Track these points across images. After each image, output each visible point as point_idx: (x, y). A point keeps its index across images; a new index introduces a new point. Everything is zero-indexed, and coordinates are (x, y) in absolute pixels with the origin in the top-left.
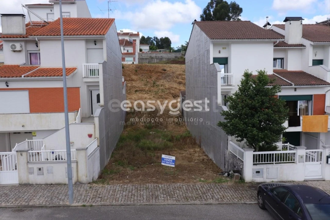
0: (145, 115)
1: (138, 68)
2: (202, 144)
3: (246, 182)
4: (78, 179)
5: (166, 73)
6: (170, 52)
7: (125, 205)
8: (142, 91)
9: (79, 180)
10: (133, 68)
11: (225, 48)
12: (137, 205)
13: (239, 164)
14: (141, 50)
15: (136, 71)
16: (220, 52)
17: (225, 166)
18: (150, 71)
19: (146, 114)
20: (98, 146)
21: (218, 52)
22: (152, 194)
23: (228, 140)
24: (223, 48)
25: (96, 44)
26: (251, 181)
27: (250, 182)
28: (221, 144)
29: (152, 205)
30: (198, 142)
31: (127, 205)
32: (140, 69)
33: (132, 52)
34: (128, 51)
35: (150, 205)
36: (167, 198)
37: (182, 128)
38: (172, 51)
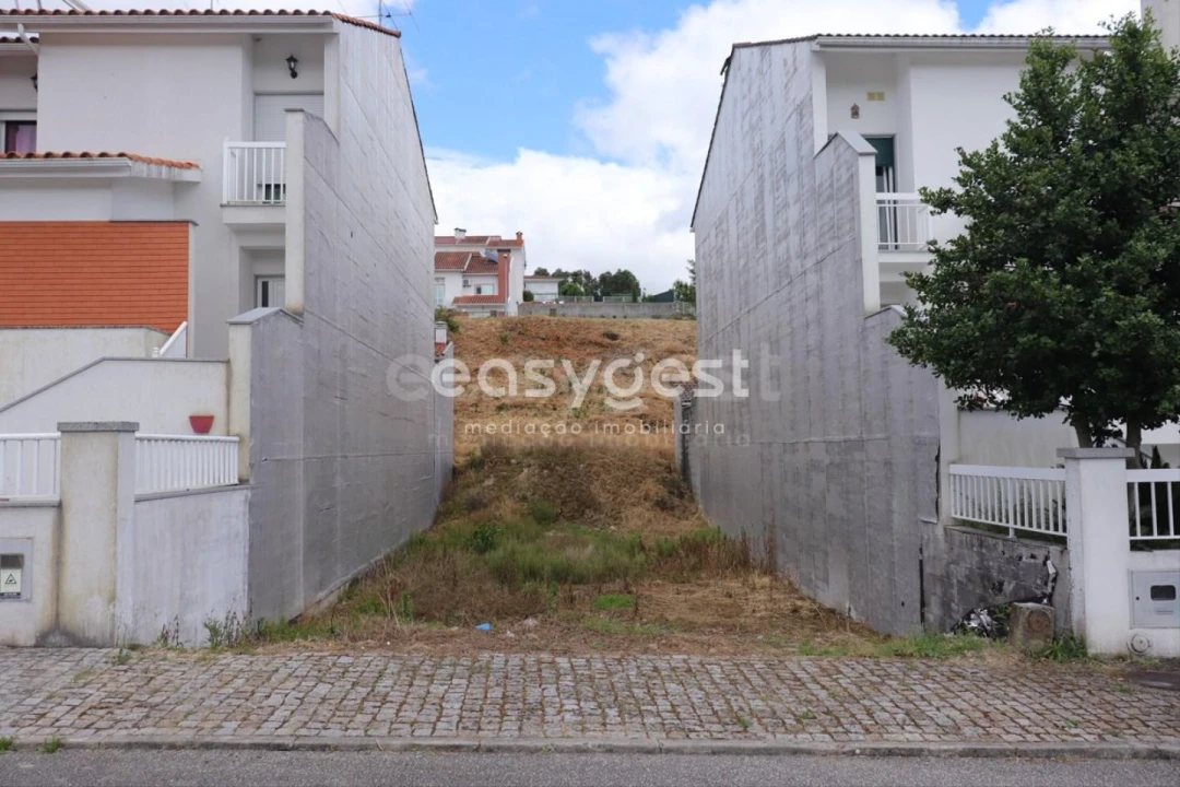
0: (526, 471)
1: (512, 330)
2: (780, 559)
3: (1091, 651)
4: (57, 615)
5: (619, 346)
6: (635, 300)
7: (295, 748)
8: (522, 408)
9: (66, 619)
10: (493, 330)
11: (881, 96)
12: (387, 748)
13: (1033, 557)
14: (527, 296)
15: (504, 340)
16: (855, 112)
17: (922, 615)
18: (558, 339)
19: (533, 468)
20: (242, 481)
21: (849, 113)
22: (504, 697)
23: (937, 458)
24: (871, 96)
25: (294, 75)
26: (1124, 651)
27: (1121, 658)
28: (895, 505)
29: (490, 750)
30: (758, 553)
31: (313, 748)
32: (520, 333)
33: (496, 293)
34: (479, 290)
35: (477, 749)
36: (604, 715)
37: (685, 522)
38: (640, 299)
